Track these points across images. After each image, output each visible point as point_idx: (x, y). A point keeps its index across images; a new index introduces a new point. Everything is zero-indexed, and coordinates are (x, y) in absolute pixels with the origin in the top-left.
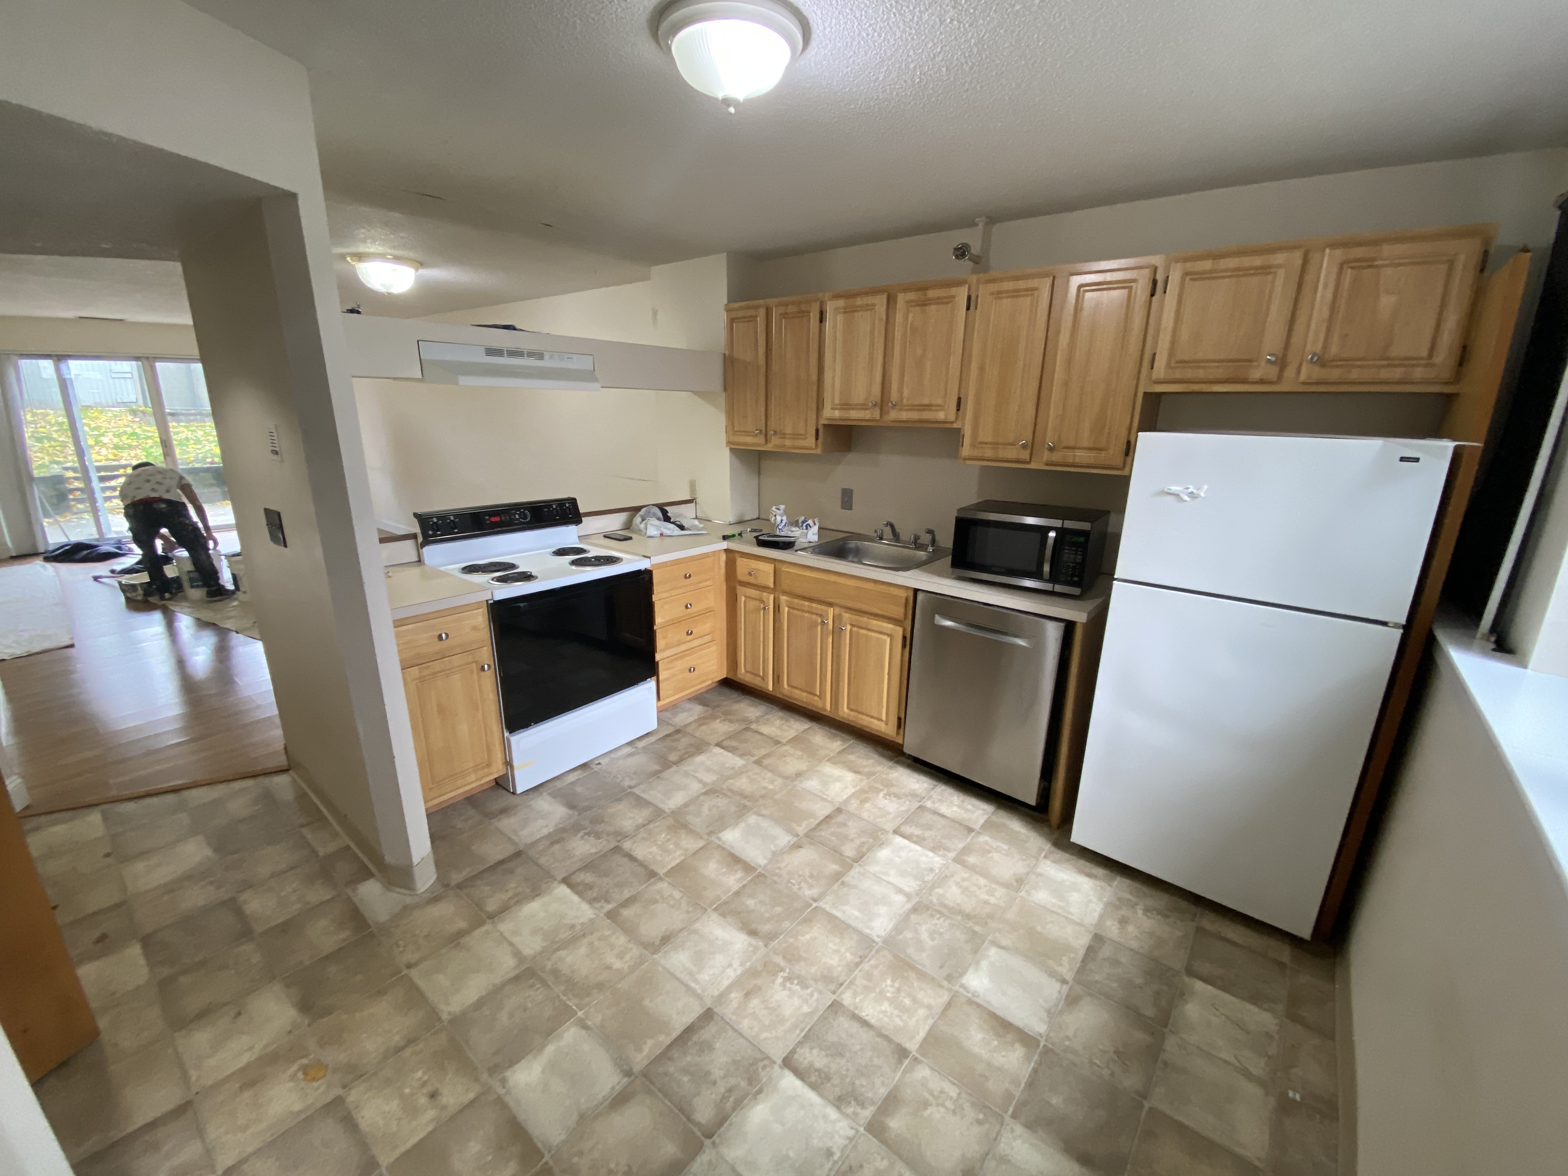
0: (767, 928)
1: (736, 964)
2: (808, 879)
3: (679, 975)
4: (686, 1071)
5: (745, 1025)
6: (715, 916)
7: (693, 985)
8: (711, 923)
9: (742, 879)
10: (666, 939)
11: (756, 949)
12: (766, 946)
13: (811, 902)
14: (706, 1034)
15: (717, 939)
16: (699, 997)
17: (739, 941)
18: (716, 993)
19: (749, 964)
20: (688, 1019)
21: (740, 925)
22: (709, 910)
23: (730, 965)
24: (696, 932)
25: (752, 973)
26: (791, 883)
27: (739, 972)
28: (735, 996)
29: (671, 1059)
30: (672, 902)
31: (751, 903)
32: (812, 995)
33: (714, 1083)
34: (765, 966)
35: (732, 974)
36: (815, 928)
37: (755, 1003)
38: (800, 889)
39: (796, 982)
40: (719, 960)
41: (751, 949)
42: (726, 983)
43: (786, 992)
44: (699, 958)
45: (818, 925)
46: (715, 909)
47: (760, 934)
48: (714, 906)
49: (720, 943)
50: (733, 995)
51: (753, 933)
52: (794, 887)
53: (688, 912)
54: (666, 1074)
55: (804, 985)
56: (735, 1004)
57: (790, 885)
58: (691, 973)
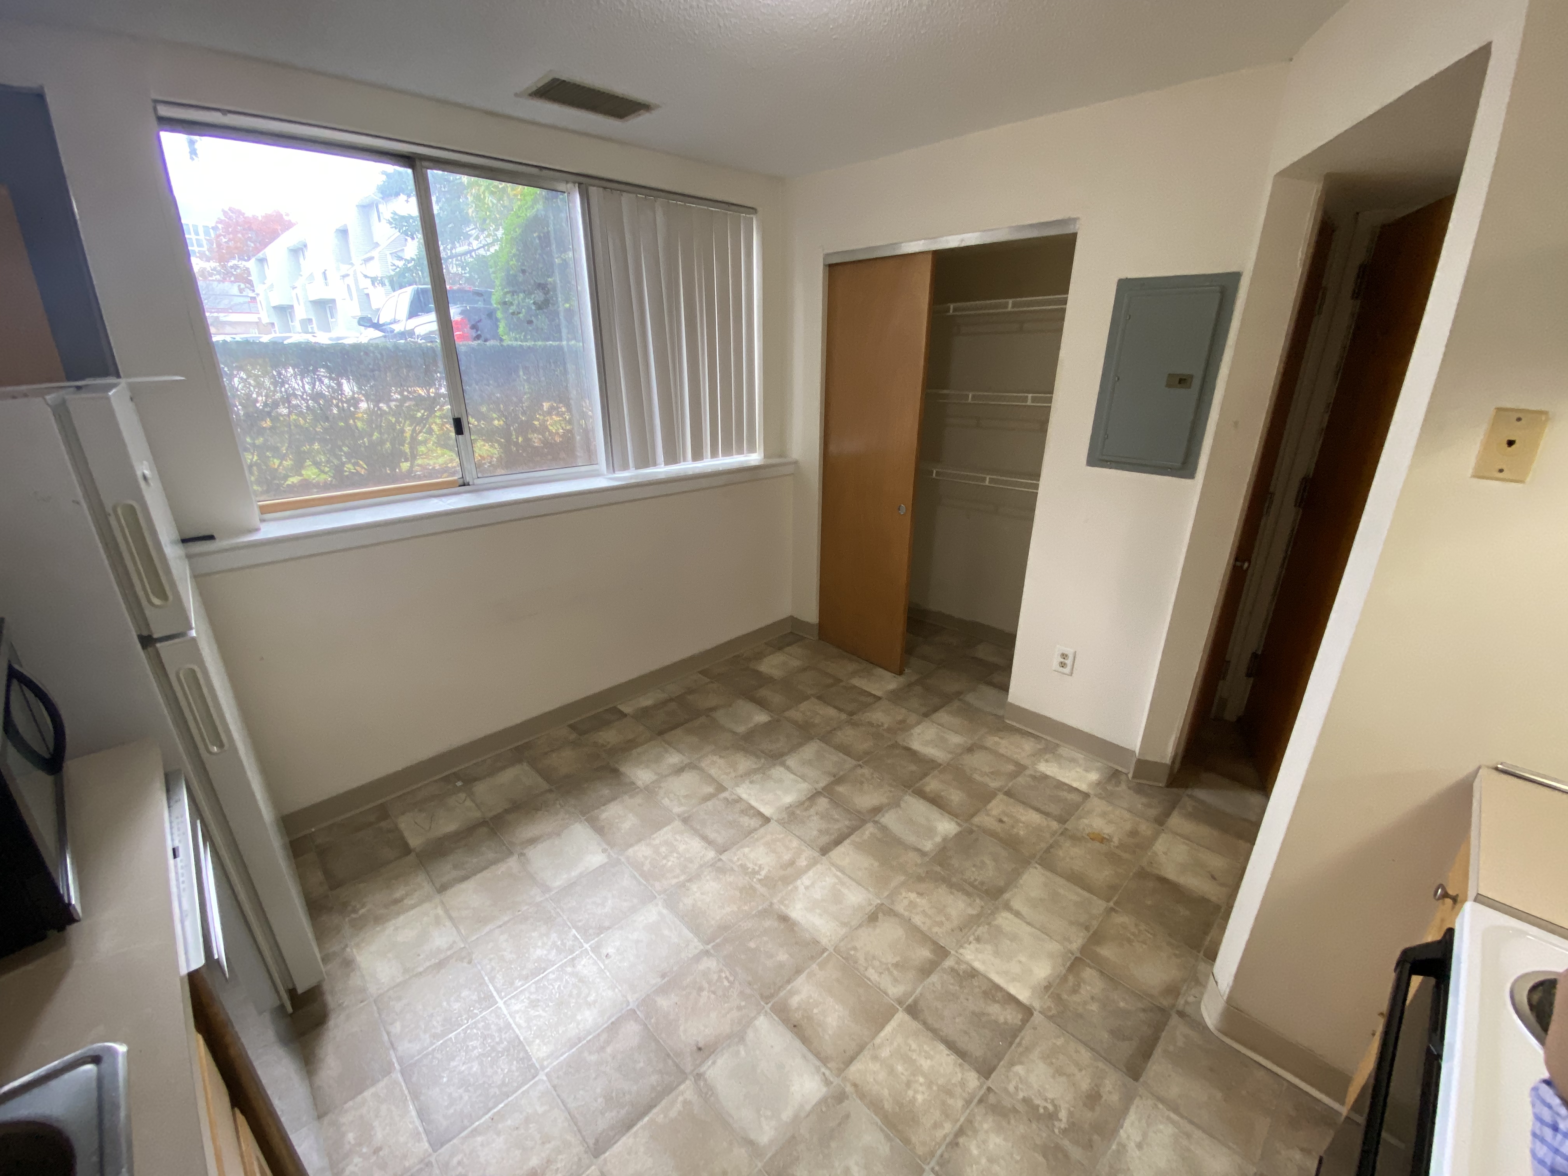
0: (768, 923)
1: (802, 889)
2: (706, 985)
3: (854, 883)
4: (837, 821)
5: (795, 843)
6: (824, 941)
7: (839, 874)
8: (828, 934)
9: (792, 993)
10: (873, 918)
11: (781, 902)
12: (771, 904)
13: (712, 951)
14: (825, 840)
15: (820, 915)
16: (833, 864)
17: (797, 912)
18: (819, 866)
19: (789, 888)
20: (841, 849)
21: (796, 928)
22: (831, 949)
23: (807, 888)
24: (844, 924)
25: (787, 880)
26: (729, 982)
27: (799, 882)
28: (802, 862)
29: (848, 827)
30: (876, 963)
31: (783, 956)
32: (738, 859)
33: (817, 814)
34: (775, 885)
35: (806, 880)
36: (718, 918)
37: (787, 857)
38: (721, 971)
39: (750, 870)
40: (817, 894)
41: (786, 902)
42: (811, 873)
43: (759, 862)
44: (836, 897)
45: (713, 922)
46: (825, 950)
47: (776, 916)
48: (825, 955)
49: (818, 911)
50: (805, 863)
51: (784, 919)
52: (728, 974)
53: (855, 949)
54: (850, 820)
55: (743, 867)
56: (803, 857)
57: (731, 979)
58: (843, 884)
